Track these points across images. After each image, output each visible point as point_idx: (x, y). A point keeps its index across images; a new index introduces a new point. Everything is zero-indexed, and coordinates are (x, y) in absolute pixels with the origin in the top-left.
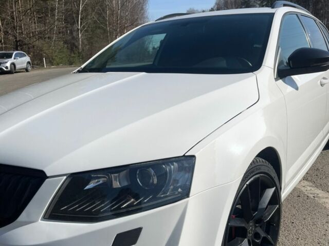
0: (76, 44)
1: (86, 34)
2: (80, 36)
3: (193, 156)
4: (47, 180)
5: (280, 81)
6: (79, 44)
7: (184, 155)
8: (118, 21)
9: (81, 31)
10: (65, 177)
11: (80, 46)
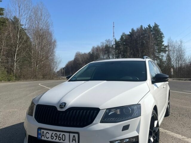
0: (13, 69)
1: (19, 63)
2: (15, 64)
3: (140, 104)
4: (100, 111)
5: (153, 85)
6: (14, 69)
7: (138, 104)
8: (38, 57)
9: (16, 62)
10: (106, 110)
11: (15, 71)
